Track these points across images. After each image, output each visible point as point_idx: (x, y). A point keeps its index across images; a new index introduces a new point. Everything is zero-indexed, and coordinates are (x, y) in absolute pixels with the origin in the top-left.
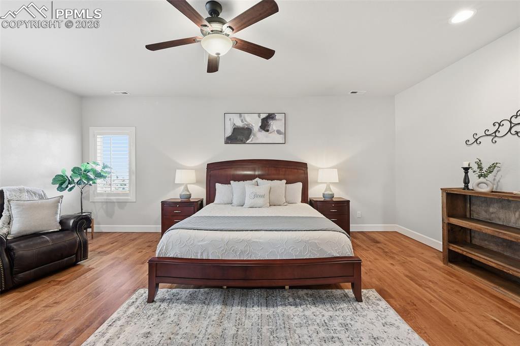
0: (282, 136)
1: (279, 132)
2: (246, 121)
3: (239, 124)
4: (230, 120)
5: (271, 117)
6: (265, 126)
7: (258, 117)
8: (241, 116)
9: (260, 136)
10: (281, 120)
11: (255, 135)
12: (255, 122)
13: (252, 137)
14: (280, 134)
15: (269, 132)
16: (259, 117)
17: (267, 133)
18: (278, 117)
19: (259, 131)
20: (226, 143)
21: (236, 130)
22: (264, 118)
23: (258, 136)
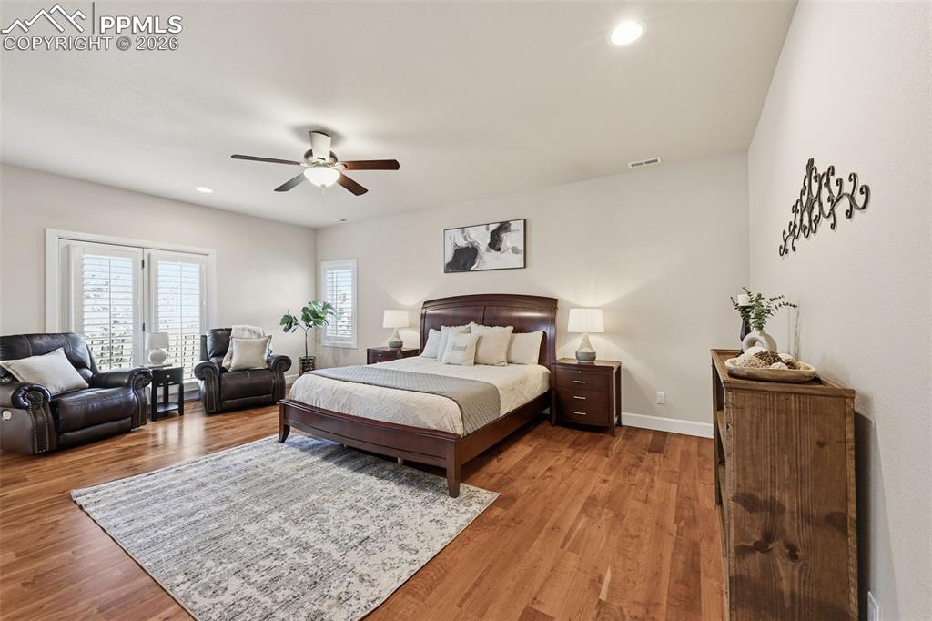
0: (521, 256)
1: (515, 250)
2: (470, 238)
3: (462, 243)
4: (451, 238)
5: (504, 227)
6: (495, 244)
7: (485, 231)
8: (463, 232)
9: (488, 259)
10: (518, 230)
11: (481, 259)
12: (481, 238)
13: (478, 260)
14: (517, 253)
15: (502, 251)
16: (487, 229)
17: (499, 253)
18: (513, 226)
19: (487, 251)
20: (446, 272)
21: (459, 252)
22: (494, 231)
23: (486, 260)
